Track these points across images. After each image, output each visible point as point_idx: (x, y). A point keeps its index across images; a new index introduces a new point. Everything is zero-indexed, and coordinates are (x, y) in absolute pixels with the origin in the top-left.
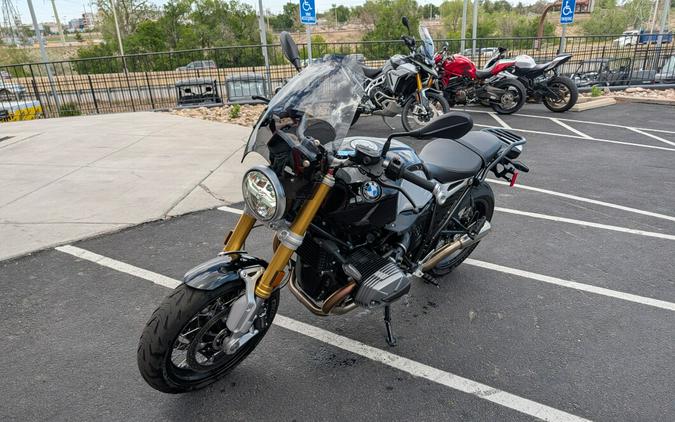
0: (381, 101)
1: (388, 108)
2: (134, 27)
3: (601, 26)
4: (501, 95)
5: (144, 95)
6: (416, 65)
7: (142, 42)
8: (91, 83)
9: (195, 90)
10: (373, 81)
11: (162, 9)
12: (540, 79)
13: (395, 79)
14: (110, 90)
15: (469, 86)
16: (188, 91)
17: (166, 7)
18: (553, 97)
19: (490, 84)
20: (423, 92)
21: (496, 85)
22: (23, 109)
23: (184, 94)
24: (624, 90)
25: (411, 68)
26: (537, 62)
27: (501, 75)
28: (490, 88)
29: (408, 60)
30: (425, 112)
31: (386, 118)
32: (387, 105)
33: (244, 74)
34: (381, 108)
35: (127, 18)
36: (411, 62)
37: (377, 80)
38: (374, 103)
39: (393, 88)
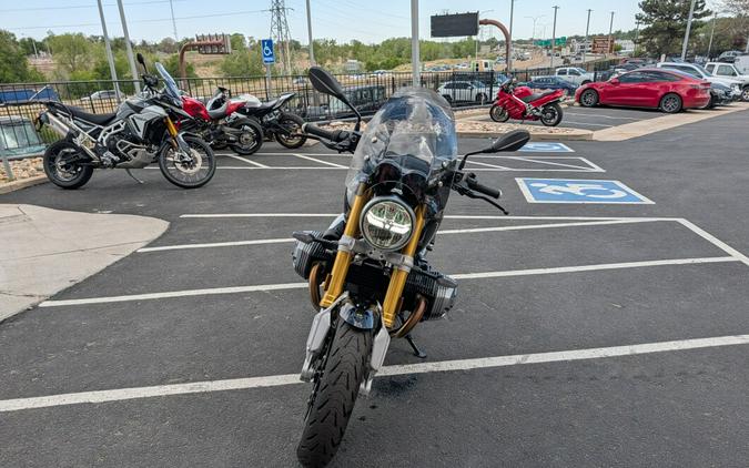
0: (126, 151)
1: (138, 158)
3: (238, 66)
4: (239, 135)
6: (164, 107)
10: (107, 128)
12: (268, 118)
13: (141, 125)
15: (203, 129)
18: (287, 134)
19: (226, 125)
20: (180, 136)
21: (231, 125)
24: (328, 124)
25: (158, 111)
26: (262, 100)
27: (234, 114)
28: (227, 129)
29: (153, 102)
30: (187, 159)
31: (131, 170)
32: (135, 154)
34: (126, 159)
36: (157, 104)
37: (112, 126)
38: (117, 153)
39: (140, 135)
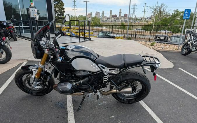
2: (161, 19)
5: (148, 37)
7: (162, 24)
8: (136, 33)
9: (161, 38)
11: (171, 15)
14: (144, 35)
16: (159, 38)
17: (173, 14)
22: (119, 37)
23: (157, 38)
33: (176, 35)
35: (160, 16)
